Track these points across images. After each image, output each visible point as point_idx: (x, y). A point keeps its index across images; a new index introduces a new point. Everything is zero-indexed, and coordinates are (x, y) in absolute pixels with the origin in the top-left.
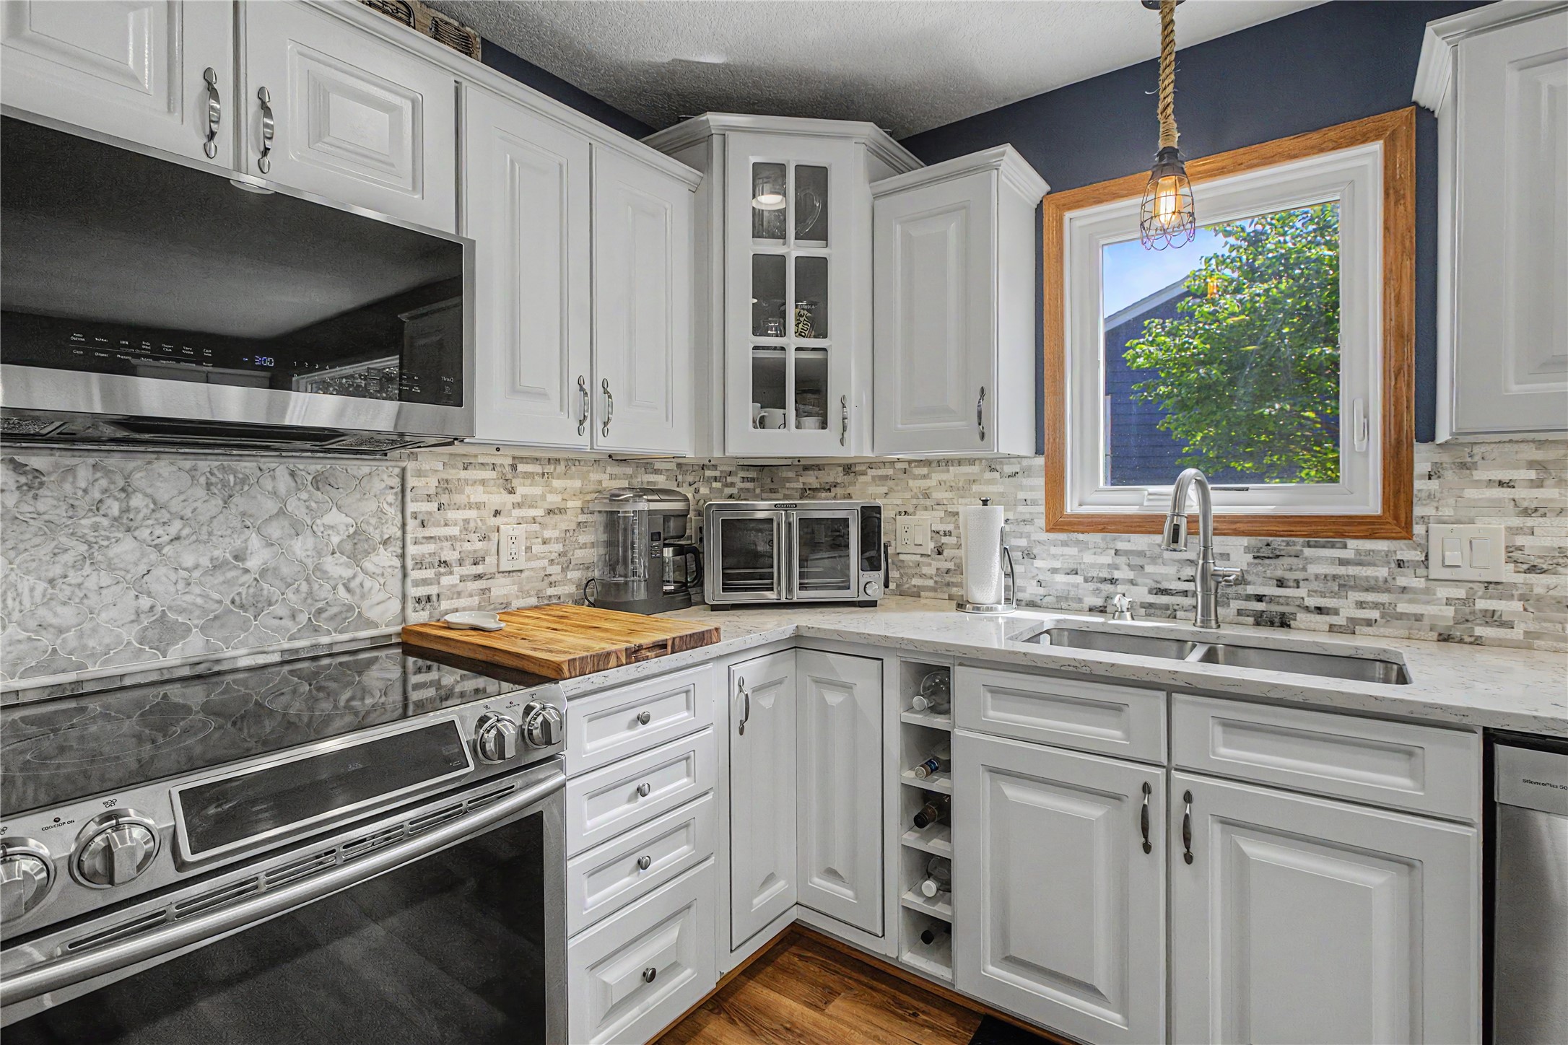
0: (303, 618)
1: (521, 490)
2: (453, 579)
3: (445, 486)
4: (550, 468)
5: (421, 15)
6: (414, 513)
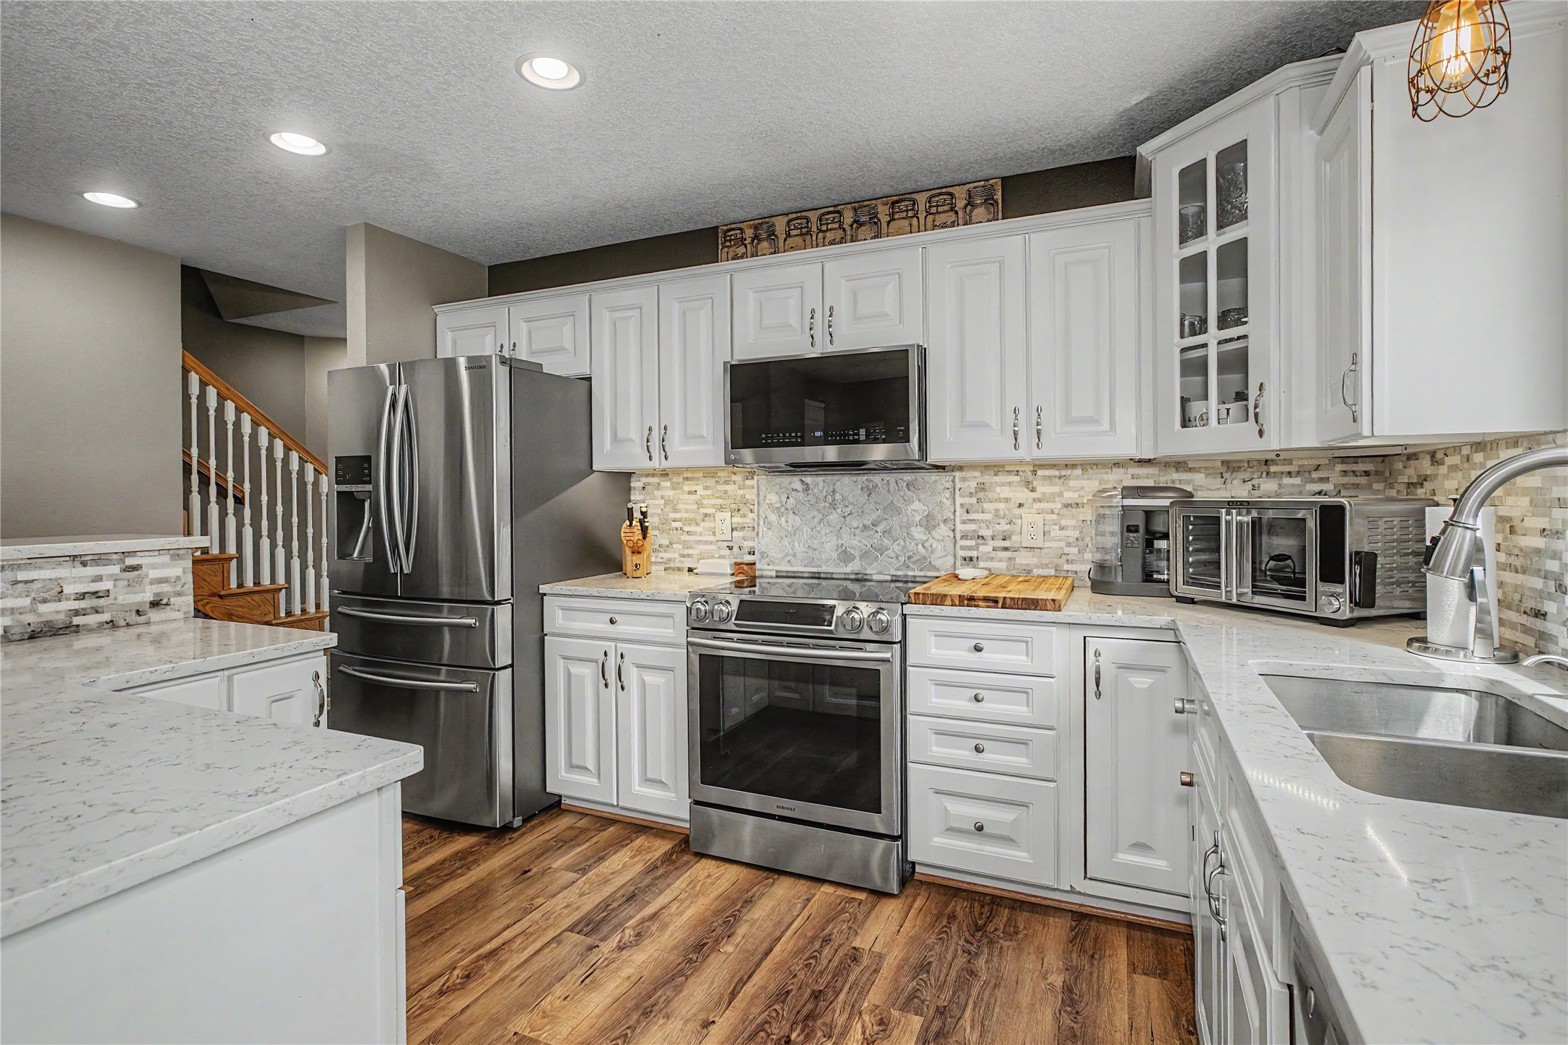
1: (1041, 489)
2: (988, 549)
3: (982, 487)
4: (1068, 472)
5: (960, 193)
6: (962, 505)
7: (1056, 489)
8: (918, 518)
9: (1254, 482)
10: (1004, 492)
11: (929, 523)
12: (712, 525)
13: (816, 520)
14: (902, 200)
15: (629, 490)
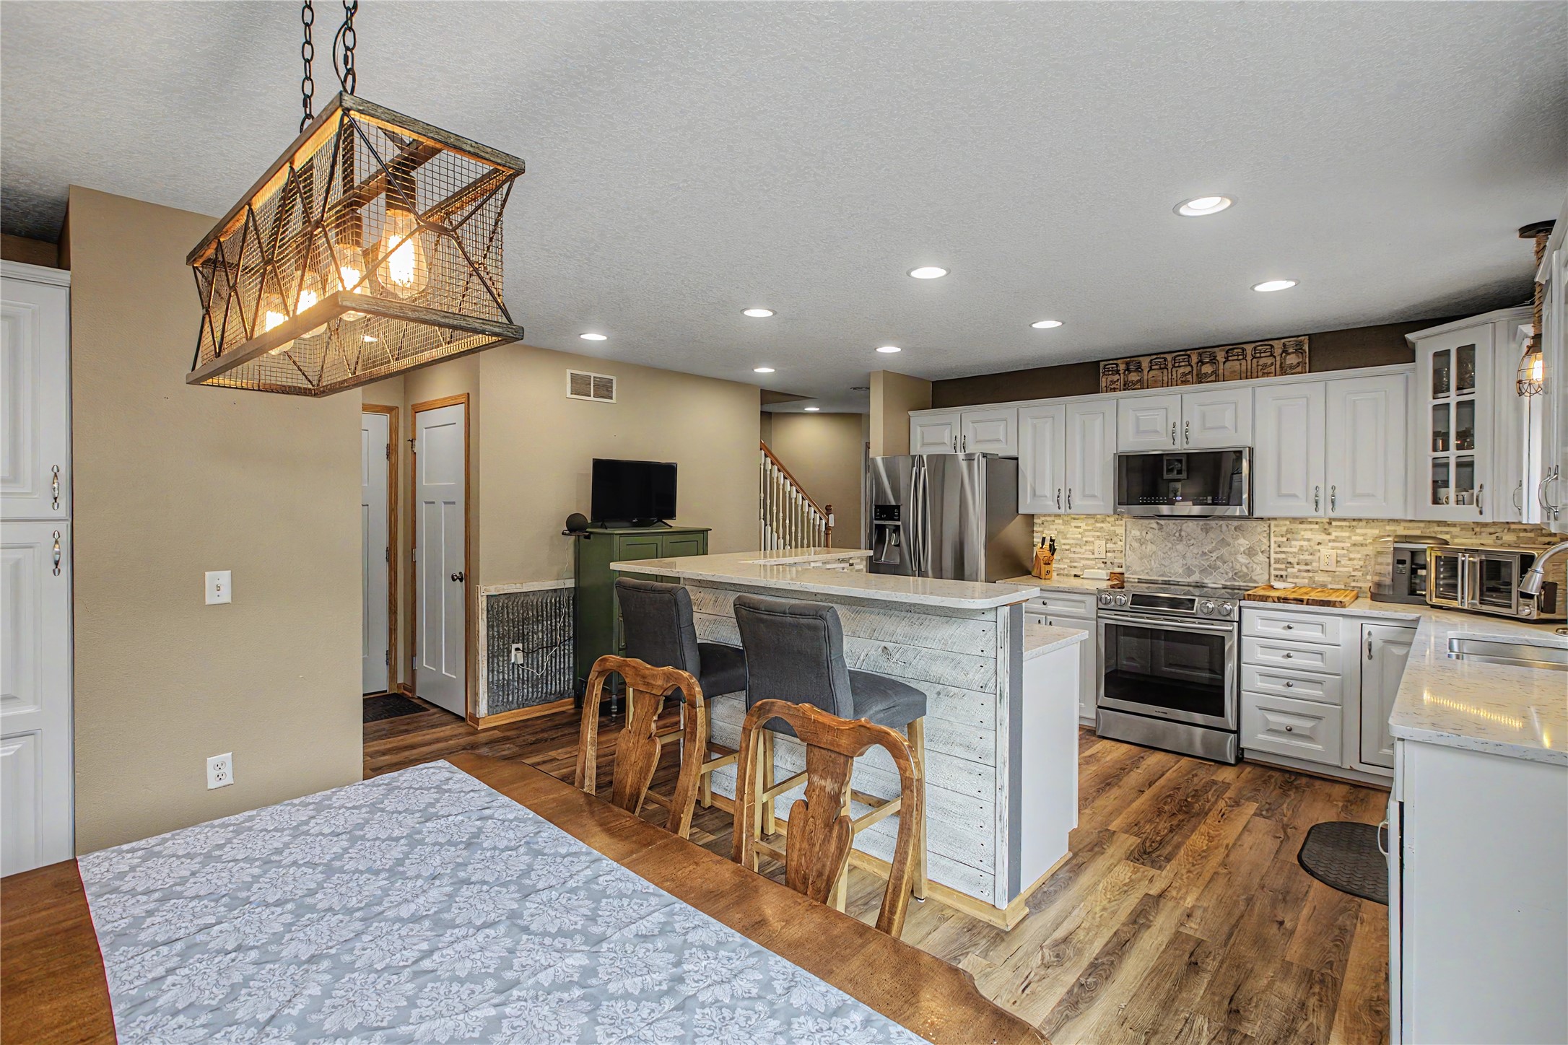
1: (1334, 534)
2: (1295, 570)
3: (1290, 531)
4: (1354, 523)
5: (1278, 346)
6: (1275, 542)
7: (1346, 534)
8: (1242, 549)
9: (1497, 535)
10: (1308, 535)
11: (1250, 552)
12: (1091, 548)
13: (1167, 548)
14: (1235, 349)
15: (1033, 524)
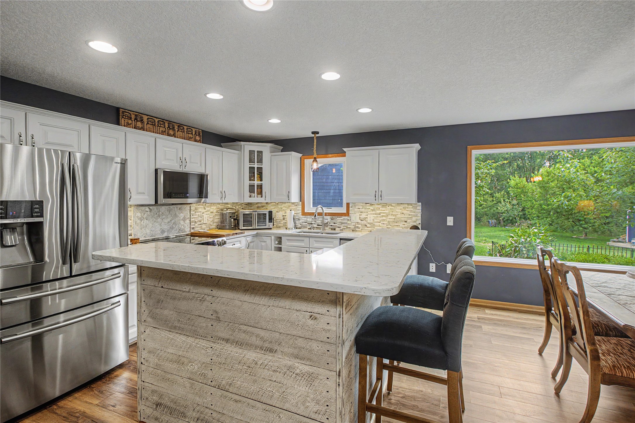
0: (178, 230)
1: (207, 209)
2: (197, 225)
3: (196, 209)
4: (211, 205)
5: (193, 130)
6: (192, 214)
7: (209, 209)
8: (182, 218)
10: (200, 210)
13: (154, 221)
14: (181, 126)
